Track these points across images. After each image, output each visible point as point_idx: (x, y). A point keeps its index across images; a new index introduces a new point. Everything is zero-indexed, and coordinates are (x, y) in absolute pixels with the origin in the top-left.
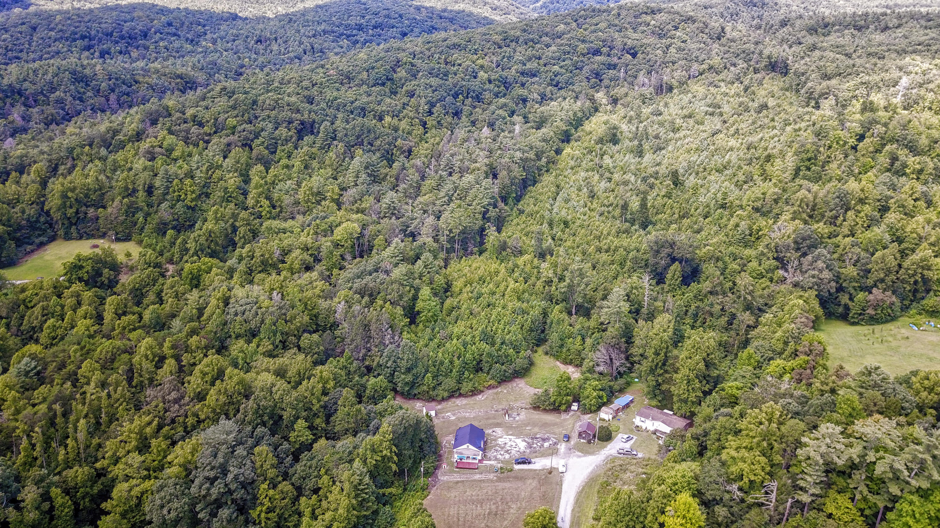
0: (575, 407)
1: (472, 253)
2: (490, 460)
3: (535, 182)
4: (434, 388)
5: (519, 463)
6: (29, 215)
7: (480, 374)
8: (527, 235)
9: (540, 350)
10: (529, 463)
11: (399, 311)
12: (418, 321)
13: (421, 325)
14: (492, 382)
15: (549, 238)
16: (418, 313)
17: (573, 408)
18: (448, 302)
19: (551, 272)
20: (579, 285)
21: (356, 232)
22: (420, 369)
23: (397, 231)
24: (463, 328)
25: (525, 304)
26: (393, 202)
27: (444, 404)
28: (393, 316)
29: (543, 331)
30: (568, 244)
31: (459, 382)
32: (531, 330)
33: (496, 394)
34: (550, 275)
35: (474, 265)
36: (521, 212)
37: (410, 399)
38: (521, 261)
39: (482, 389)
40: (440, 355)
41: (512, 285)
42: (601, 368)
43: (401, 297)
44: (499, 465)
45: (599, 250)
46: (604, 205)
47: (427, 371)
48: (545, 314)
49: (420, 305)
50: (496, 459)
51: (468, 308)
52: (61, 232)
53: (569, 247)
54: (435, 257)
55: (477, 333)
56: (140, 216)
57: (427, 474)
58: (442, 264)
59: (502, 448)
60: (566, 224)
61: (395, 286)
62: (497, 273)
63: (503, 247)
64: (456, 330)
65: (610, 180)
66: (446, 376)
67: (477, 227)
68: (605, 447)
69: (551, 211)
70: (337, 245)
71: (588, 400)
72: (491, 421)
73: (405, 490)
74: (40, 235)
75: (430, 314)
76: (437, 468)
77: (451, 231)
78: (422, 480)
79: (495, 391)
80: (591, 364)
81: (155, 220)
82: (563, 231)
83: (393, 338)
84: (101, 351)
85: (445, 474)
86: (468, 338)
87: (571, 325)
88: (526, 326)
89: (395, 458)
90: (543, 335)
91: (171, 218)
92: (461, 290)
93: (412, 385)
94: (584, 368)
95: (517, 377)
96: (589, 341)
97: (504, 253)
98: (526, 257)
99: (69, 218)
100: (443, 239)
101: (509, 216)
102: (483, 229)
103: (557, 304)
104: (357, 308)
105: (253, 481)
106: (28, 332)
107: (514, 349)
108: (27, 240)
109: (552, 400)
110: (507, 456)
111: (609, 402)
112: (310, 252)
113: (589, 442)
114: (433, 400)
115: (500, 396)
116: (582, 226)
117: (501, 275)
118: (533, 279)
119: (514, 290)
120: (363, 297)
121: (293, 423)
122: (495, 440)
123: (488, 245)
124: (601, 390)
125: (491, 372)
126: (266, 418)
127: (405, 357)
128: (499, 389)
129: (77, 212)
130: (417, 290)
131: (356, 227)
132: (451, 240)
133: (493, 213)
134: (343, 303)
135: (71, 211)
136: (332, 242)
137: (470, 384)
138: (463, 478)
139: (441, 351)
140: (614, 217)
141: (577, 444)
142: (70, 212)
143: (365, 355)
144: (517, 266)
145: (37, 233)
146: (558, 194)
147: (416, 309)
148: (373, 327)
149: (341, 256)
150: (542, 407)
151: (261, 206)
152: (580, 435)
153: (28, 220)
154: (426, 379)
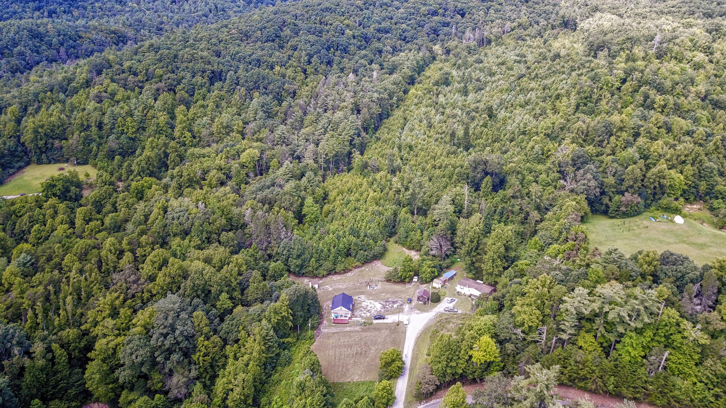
0: (415, 279)
1: (342, 171)
2: (356, 317)
3: (388, 116)
4: (317, 269)
5: (377, 319)
6: (9, 146)
7: (349, 258)
8: (382, 156)
9: (392, 240)
10: (384, 318)
11: (291, 214)
12: (304, 221)
13: (307, 224)
14: (358, 263)
15: (399, 158)
16: (305, 215)
17: (414, 280)
18: (326, 207)
19: (399, 184)
20: (419, 193)
21: (257, 156)
22: (307, 255)
23: (287, 155)
24: (336, 226)
25: (381, 208)
26: (283, 133)
27: (324, 280)
28: (286, 218)
29: (394, 227)
30: (412, 162)
31: (335, 264)
32: (385, 226)
33: (361, 271)
34: (399, 187)
35: (344, 180)
36: (378, 139)
37: (300, 277)
38: (378, 176)
39: (351, 268)
40: (321, 245)
41: (372, 194)
42: (433, 252)
43: (292, 204)
44: (363, 321)
45: (434, 167)
46: (439, 133)
47: (312, 257)
48: (395, 214)
49: (305, 210)
50: (361, 316)
51: (340, 211)
52: (34, 159)
53: (413, 165)
54: (316, 174)
55: (347, 229)
56: (94, 146)
57: (313, 328)
58: (321, 179)
59: (365, 309)
60: (411, 147)
61: (287, 197)
62: (361, 185)
63: (365, 166)
64: (332, 227)
65: (443, 114)
66: (325, 260)
67: (346, 152)
68: (436, 306)
69: (400, 138)
70: (243, 166)
71: (424, 274)
72: (357, 291)
73: (298, 339)
74: (18, 161)
75: (313, 216)
76: (320, 323)
77: (326, 155)
78: (310, 332)
79: (360, 269)
80: (427, 249)
81: (106, 148)
82: (408, 153)
83: (287, 234)
84: (77, 248)
85: (326, 327)
86: (341, 233)
87: (413, 222)
88: (381, 223)
89: (291, 317)
90: (393, 230)
91: (117, 146)
92: (335, 198)
93: (302, 266)
94: (422, 253)
95: (375, 260)
96: (426, 233)
97: (366, 171)
98: (382, 173)
99: (40, 148)
100: (321, 161)
101: (369, 142)
102: (350, 153)
103: (404, 207)
104: (260, 213)
105: (194, 335)
106: (19, 234)
107: (373, 240)
108: (8, 165)
109: (400, 275)
110: (368, 314)
111: (439, 275)
112: (223, 172)
113: (425, 303)
114: (317, 277)
115: (364, 273)
116: (422, 149)
117: (364, 187)
118: (387, 189)
119: (374, 198)
120: (264, 205)
121: (219, 295)
122: (360, 304)
123: (354, 165)
124: (433, 267)
125: (357, 256)
126: (199, 292)
127: (296, 247)
128: (363, 268)
129: (46, 144)
130: (303, 199)
131: (257, 152)
132: (327, 161)
133: (357, 141)
134: (250, 209)
135: (42, 142)
136: (239, 164)
137: (342, 266)
138: (338, 330)
139: (321, 242)
140: (445, 142)
141: (416, 305)
142: (41, 143)
143: (267, 246)
144: (375, 180)
145: (16, 159)
146: (405, 125)
147: (303, 213)
148: (272, 227)
149: (246, 174)
150: (393, 280)
151: (185, 137)
152: (418, 298)
153: (9, 150)
154: (311, 262)
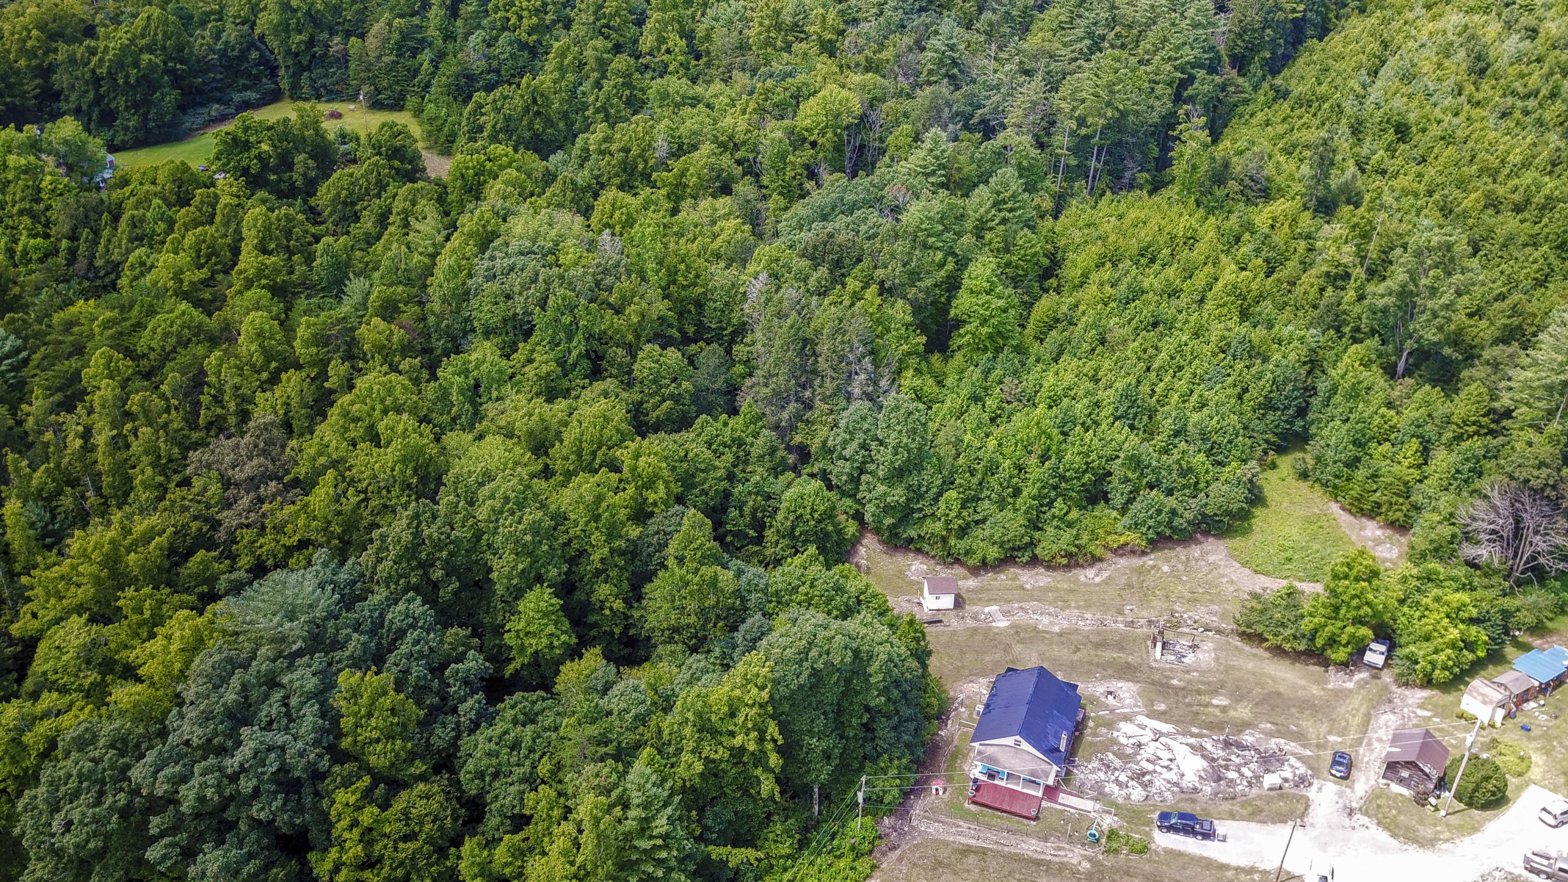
0: (1375, 655)
1: (1131, 187)
2: (1080, 794)
3: (1323, 31)
4: (963, 532)
5: (1171, 829)
6: (227, 42)
7: (1100, 510)
8: (1288, 152)
9: (1286, 463)
10: (1208, 835)
11: (900, 311)
12: (955, 342)
13: (959, 356)
14: (1132, 537)
15: (1351, 162)
16: (959, 323)
17: (1369, 657)
18: (1045, 304)
19: (1349, 248)
20: (1433, 291)
21: (849, 112)
22: (929, 477)
23: (946, 113)
24: (1069, 378)
25: (1261, 331)
26: (952, 48)
27: (987, 578)
28: (881, 323)
29: (1302, 412)
30: (1402, 182)
31: (1035, 525)
32: (1268, 405)
33: (1140, 571)
34: (1345, 260)
35: (1133, 214)
36: (1282, 94)
37: (896, 548)
38: (1262, 216)
39: (1098, 552)
40: (992, 443)
41: (1229, 274)
42: (1483, 552)
43: (914, 276)
44: (1108, 821)
45: (1493, 204)
46: (1514, 93)
47: (948, 483)
48: (1314, 364)
49: (963, 303)
50: (1101, 796)
51: (1094, 325)
52: (284, 84)
53: (1405, 192)
54: (1030, 188)
55: (1107, 396)
56: (426, 57)
57: (875, 805)
58: (1048, 204)
59: (1127, 758)
60: (1402, 131)
61: (900, 247)
62: (1191, 240)
63: (1220, 175)
64: (1050, 380)
65: (1533, 33)
66: (1002, 504)
67: (1154, 118)
68: (1475, 829)
69: (1361, 99)
70: (798, 140)
71: (1429, 647)
72: (1109, 655)
73: (803, 844)
74: (246, 88)
75: (985, 330)
76: (908, 794)
77: (1081, 122)
78: (858, 825)
79: (1136, 562)
80: (1446, 531)
81: (449, 68)
82: (1391, 149)
83: (876, 384)
85: (932, 814)
86: (1080, 408)
87: (1390, 405)
88: (1253, 392)
89: (774, 760)
90: (1300, 423)
91: (483, 64)
92: (1085, 276)
93: (906, 514)
94: (1419, 537)
95: (1207, 533)
96: (1442, 459)
97: (1219, 193)
98: (1280, 206)
99: (297, 55)
100: (1061, 141)
101: (1246, 102)
102: (1170, 121)
103: (1355, 341)
104: (790, 292)
105: (318, 776)
107: (1209, 453)
108: (218, 94)
109: (1306, 625)
110: (1137, 794)
111: (1495, 658)
112: (738, 155)
113: (1421, 800)
114: (957, 561)
115: (1149, 581)
116: (1447, 139)
117: (1202, 248)
118: (1292, 266)
119: (1235, 291)
120: (815, 268)
121: (518, 593)
122: (1110, 725)
123: (1179, 169)
124: (1473, 621)
125: (1136, 506)
126: (437, 574)
127: (892, 441)
128: (1149, 561)
129: (311, 43)
130: (963, 263)
131: (856, 104)
132: (1081, 146)
133: (1204, 84)
134: (763, 277)
135: (299, 38)
136: (791, 132)
137: (1067, 535)
138: (986, 839)
139: (997, 432)
140: (1540, 122)
141: (1375, 795)
142: (297, 40)
143: (798, 417)
144: (1249, 227)
145: (242, 82)
146: (1383, 62)
147: (953, 312)
148: (824, 348)
149: (807, 167)
150: (1273, 641)
151: (668, 51)
152: (1392, 767)
153: (223, 54)
154: (942, 504)
